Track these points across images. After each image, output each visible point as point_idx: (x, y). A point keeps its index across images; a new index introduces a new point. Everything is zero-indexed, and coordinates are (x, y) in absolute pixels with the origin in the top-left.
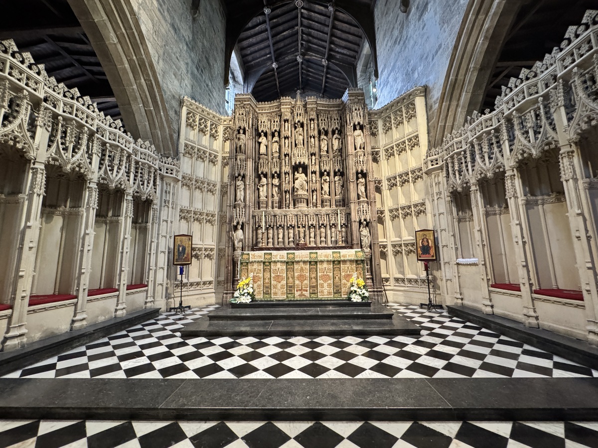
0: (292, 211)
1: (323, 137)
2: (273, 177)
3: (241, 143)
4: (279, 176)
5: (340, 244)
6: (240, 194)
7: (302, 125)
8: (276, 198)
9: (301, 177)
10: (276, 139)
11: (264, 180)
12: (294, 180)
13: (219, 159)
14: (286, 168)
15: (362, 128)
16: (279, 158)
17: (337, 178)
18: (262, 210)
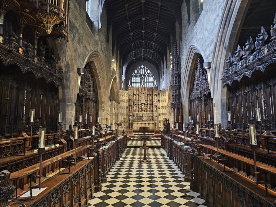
0: (141, 113)
1: (148, 96)
2: (137, 105)
3: (131, 98)
4: (138, 105)
5: (151, 120)
6: (131, 110)
7: (144, 94)
8: (138, 110)
9: (143, 105)
10: (138, 96)
11: (135, 105)
12: (142, 106)
13: (126, 101)
14: (140, 103)
15: (156, 95)
16: (139, 101)
17: (151, 105)
18: (135, 112)
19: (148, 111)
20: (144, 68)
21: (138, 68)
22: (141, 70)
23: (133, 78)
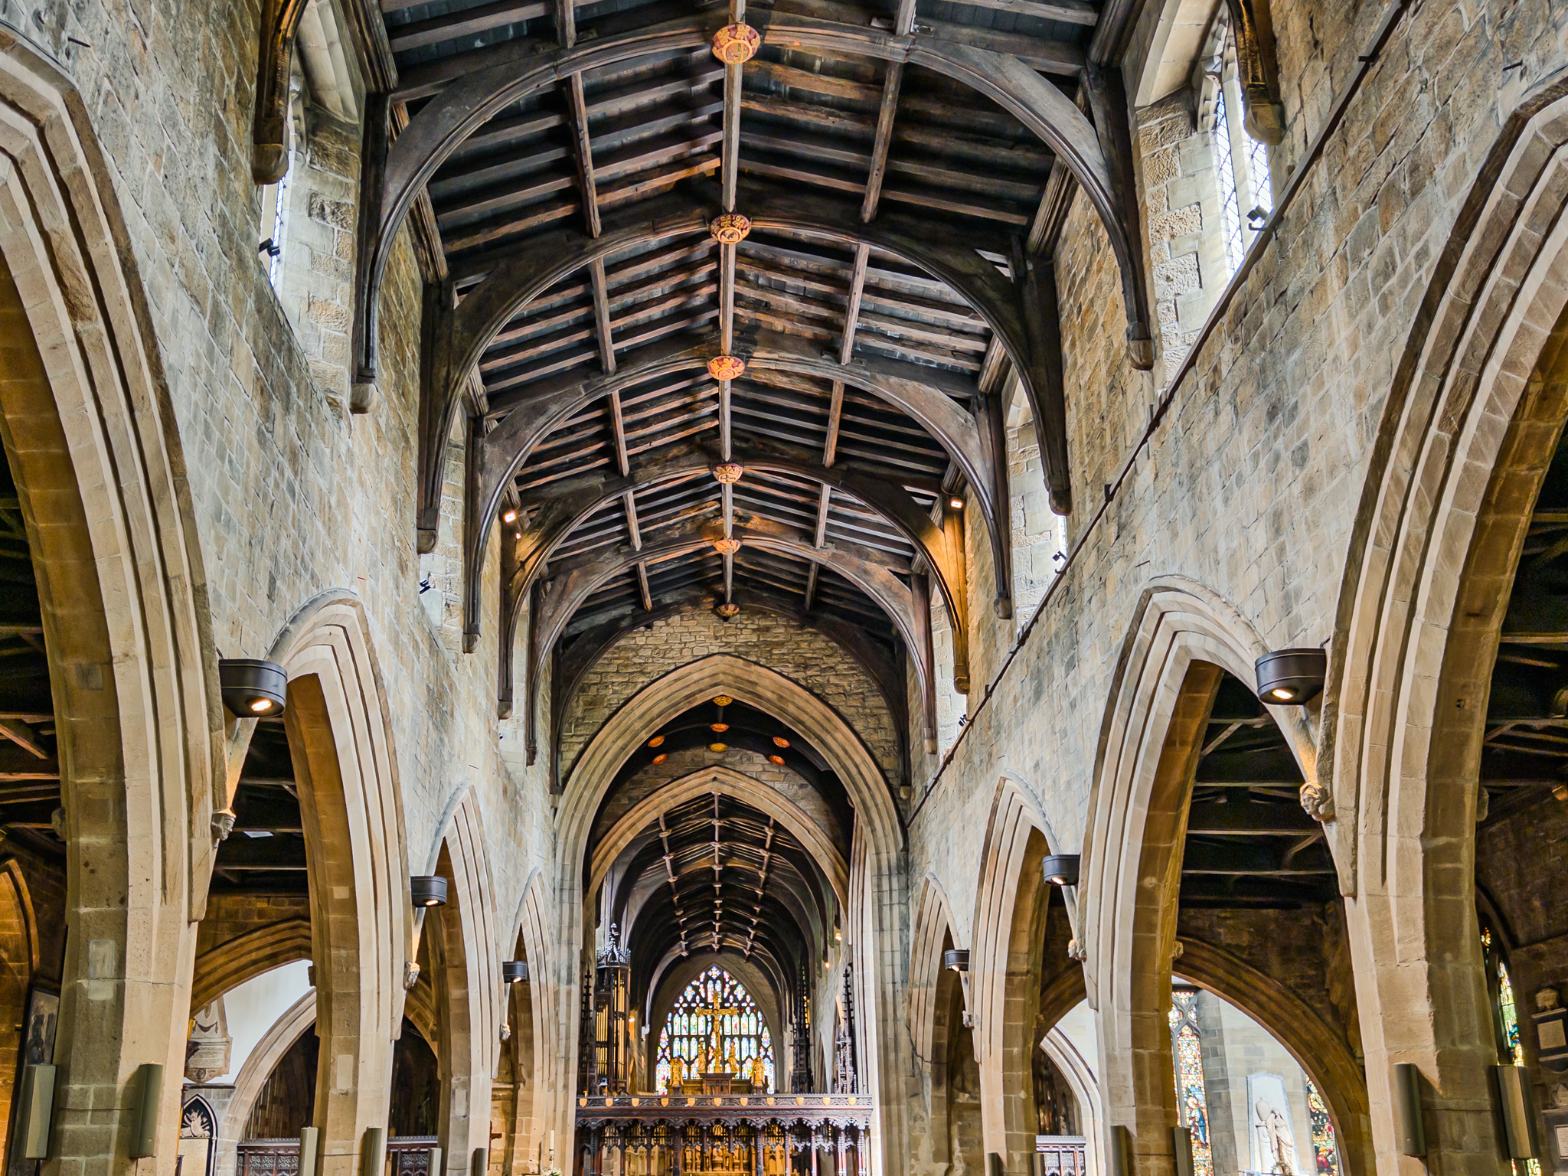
20: (721, 978)
21: (698, 980)
22: (710, 985)
23: (677, 1018)
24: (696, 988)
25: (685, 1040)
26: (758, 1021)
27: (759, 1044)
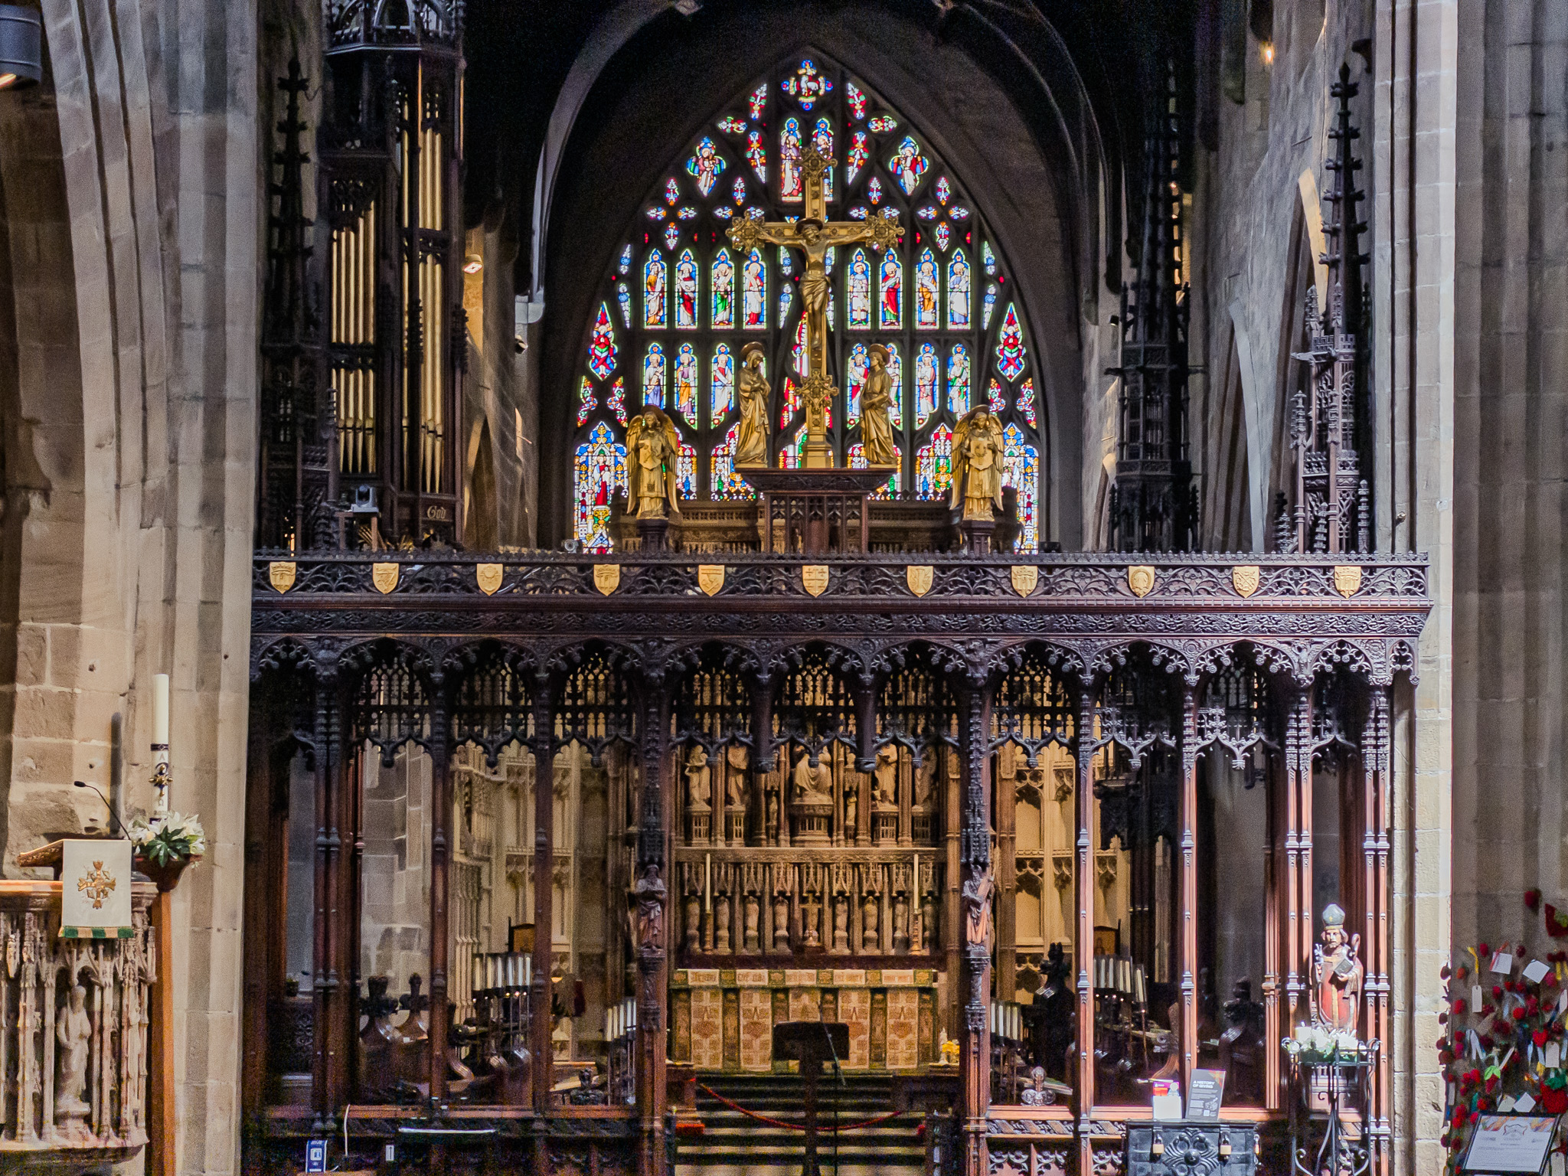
18: (700, 843)
19: (875, 819)
20: (834, 105)
21: (741, 112)
22: (790, 137)
23: (654, 270)
24: (732, 148)
25: (687, 355)
26: (980, 281)
27: (985, 370)
